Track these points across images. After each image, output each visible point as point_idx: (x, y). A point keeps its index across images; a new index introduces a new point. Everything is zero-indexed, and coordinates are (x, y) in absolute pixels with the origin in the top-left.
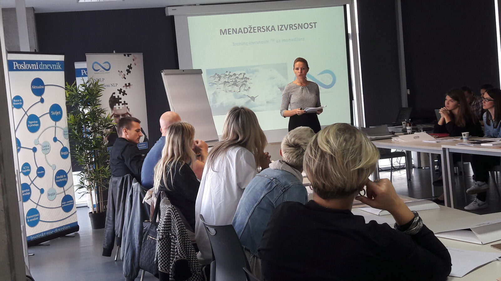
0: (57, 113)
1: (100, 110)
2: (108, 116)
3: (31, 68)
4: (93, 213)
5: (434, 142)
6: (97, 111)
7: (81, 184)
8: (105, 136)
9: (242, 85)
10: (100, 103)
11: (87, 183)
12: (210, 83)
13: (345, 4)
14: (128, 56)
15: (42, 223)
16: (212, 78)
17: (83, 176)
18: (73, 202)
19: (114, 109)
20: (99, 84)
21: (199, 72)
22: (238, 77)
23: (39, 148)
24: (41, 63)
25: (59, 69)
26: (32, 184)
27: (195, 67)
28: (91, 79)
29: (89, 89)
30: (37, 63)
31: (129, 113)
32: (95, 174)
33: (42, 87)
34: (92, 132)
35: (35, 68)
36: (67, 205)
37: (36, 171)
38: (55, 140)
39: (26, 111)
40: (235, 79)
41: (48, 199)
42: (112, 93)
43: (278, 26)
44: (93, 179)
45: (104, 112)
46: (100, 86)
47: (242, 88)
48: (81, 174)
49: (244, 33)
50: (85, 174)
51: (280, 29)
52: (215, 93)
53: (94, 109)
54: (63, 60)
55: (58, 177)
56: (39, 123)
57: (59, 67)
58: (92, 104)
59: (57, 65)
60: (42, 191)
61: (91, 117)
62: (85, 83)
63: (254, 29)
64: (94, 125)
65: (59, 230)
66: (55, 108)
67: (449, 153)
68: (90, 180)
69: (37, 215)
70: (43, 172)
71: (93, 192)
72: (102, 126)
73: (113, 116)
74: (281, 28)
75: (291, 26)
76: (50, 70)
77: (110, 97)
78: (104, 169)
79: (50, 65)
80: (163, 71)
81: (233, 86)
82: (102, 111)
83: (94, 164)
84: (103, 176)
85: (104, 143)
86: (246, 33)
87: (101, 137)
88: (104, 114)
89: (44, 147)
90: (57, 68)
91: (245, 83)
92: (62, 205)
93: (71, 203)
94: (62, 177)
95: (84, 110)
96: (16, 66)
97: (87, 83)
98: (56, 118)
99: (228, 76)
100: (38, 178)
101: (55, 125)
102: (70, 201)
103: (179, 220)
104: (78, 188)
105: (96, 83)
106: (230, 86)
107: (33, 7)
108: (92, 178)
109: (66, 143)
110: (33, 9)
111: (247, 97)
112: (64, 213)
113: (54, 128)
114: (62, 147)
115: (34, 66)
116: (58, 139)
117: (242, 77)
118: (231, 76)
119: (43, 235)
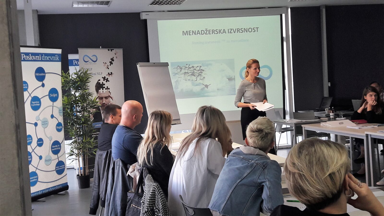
0: (55, 95)
1: (88, 94)
2: (95, 98)
3: (35, 59)
4: (80, 175)
5: (357, 128)
6: (86, 95)
7: (71, 152)
8: (91, 114)
9: (198, 75)
10: (88, 88)
11: (76, 151)
12: (173, 73)
13: (281, 14)
14: (111, 51)
15: (40, 183)
16: (176, 70)
17: (73, 145)
18: (65, 167)
19: (99, 92)
20: (88, 73)
21: (166, 65)
22: (195, 69)
23: (39, 123)
24: (44, 55)
25: (57, 60)
26: (33, 152)
27: (162, 60)
28: (82, 69)
29: (80, 77)
30: (40, 55)
31: (111, 96)
32: (82, 144)
33: (44, 75)
34: (81, 111)
35: (39, 59)
36: (60, 169)
37: (36, 142)
38: (52, 116)
39: (30, 93)
40: (193, 70)
41: (45, 164)
42: (98, 80)
43: (228, 29)
44: (81, 149)
45: (92, 95)
46: (89, 75)
47: (198, 78)
48: (72, 144)
49: (202, 34)
50: (74, 144)
51: (229, 32)
52: (177, 81)
53: (83, 93)
54: (61, 53)
55: (54, 147)
56: (40, 103)
57: (57, 58)
58: (82, 88)
59: (56, 57)
60: (41, 158)
61: (81, 99)
62: (77, 71)
63: (209, 31)
64: (83, 105)
65: (53, 189)
66: (53, 91)
67: (371, 138)
68: (79, 149)
69: (36, 177)
70: (42, 142)
71: (81, 159)
72: (89, 106)
73: (98, 98)
74: (231, 31)
75: (238, 30)
76: (50, 61)
77: (96, 83)
78: (90, 140)
79: (50, 57)
80: (138, 63)
81: (191, 76)
82: (90, 94)
83: (82, 137)
84: (89, 147)
85: (91, 120)
86: (203, 34)
87: (89, 115)
88: (91, 97)
89: (44, 122)
90: (55, 59)
91: (201, 74)
92: (56, 169)
93: (63, 167)
94: (56, 146)
95: (76, 93)
96: (24, 57)
97: (79, 72)
98: (54, 99)
99: (188, 68)
100: (38, 147)
101: (53, 105)
102: (62, 166)
103: (162, 196)
104: (68, 155)
105: (86, 72)
106: (189, 76)
107: (37, 10)
108: (80, 147)
109: (61, 120)
110: (37, 11)
111: (203, 85)
112: (58, 175)
113: (52, 107)
114: (58, 122)
115: (38, 57)
116: (54, 116)
117: (199, 69)
118: (190, 68)
119: (40, 193)
